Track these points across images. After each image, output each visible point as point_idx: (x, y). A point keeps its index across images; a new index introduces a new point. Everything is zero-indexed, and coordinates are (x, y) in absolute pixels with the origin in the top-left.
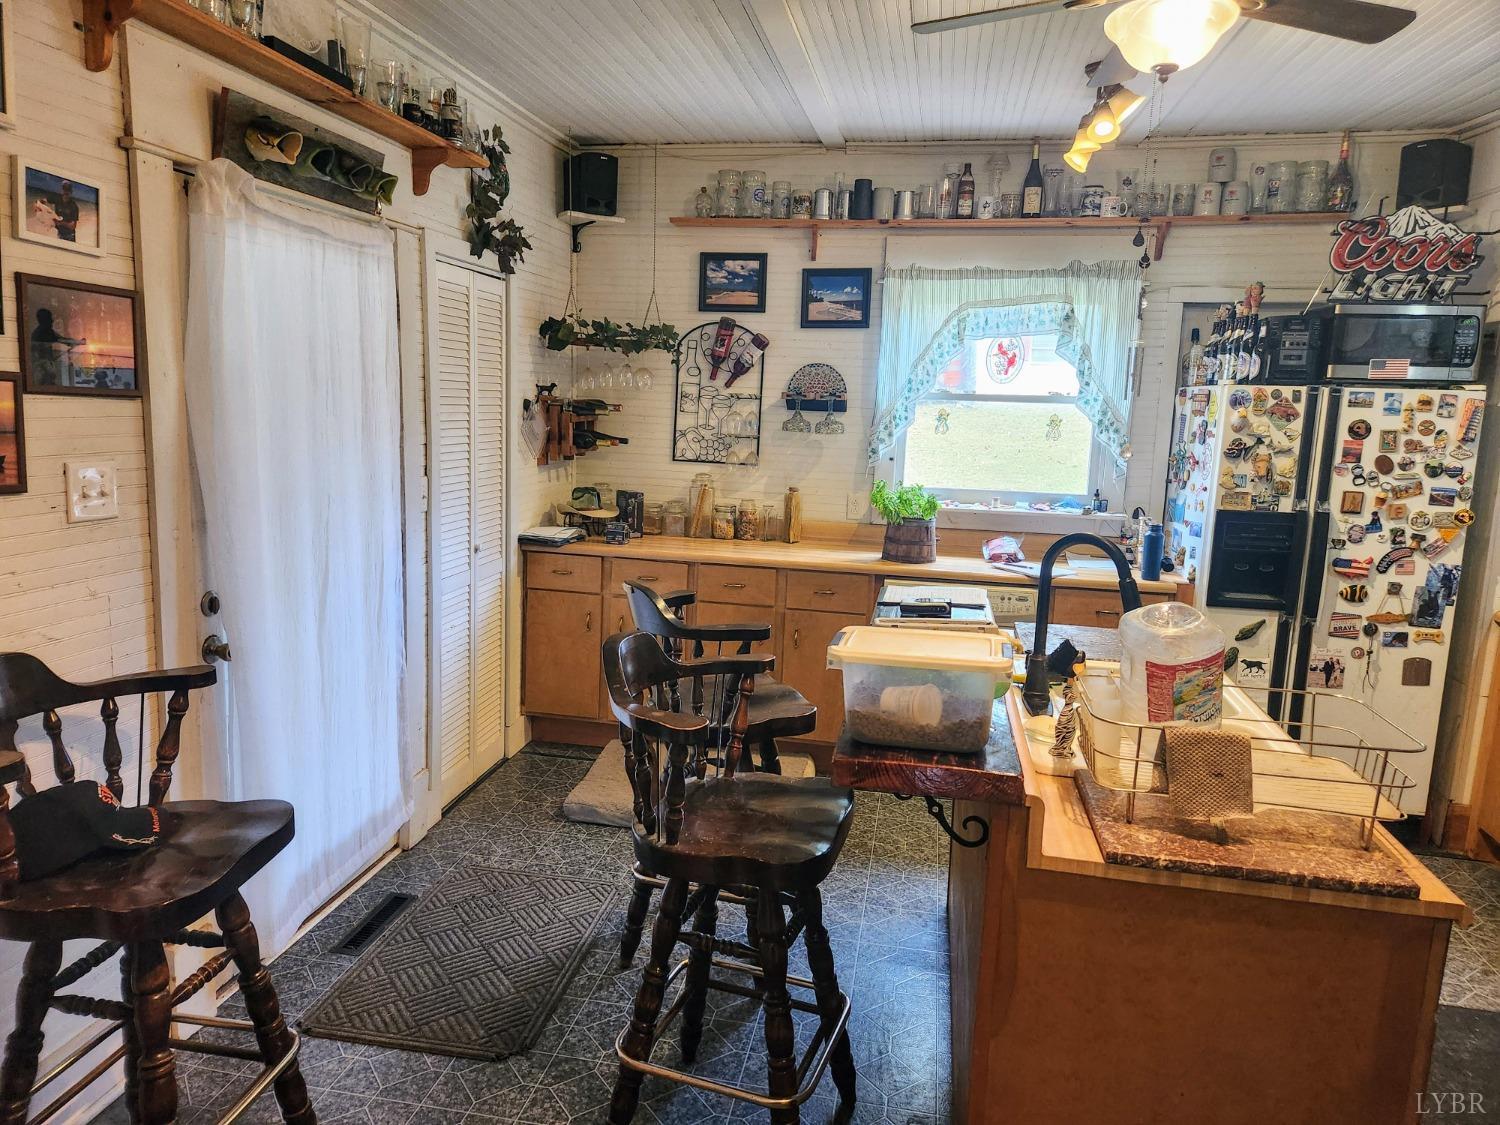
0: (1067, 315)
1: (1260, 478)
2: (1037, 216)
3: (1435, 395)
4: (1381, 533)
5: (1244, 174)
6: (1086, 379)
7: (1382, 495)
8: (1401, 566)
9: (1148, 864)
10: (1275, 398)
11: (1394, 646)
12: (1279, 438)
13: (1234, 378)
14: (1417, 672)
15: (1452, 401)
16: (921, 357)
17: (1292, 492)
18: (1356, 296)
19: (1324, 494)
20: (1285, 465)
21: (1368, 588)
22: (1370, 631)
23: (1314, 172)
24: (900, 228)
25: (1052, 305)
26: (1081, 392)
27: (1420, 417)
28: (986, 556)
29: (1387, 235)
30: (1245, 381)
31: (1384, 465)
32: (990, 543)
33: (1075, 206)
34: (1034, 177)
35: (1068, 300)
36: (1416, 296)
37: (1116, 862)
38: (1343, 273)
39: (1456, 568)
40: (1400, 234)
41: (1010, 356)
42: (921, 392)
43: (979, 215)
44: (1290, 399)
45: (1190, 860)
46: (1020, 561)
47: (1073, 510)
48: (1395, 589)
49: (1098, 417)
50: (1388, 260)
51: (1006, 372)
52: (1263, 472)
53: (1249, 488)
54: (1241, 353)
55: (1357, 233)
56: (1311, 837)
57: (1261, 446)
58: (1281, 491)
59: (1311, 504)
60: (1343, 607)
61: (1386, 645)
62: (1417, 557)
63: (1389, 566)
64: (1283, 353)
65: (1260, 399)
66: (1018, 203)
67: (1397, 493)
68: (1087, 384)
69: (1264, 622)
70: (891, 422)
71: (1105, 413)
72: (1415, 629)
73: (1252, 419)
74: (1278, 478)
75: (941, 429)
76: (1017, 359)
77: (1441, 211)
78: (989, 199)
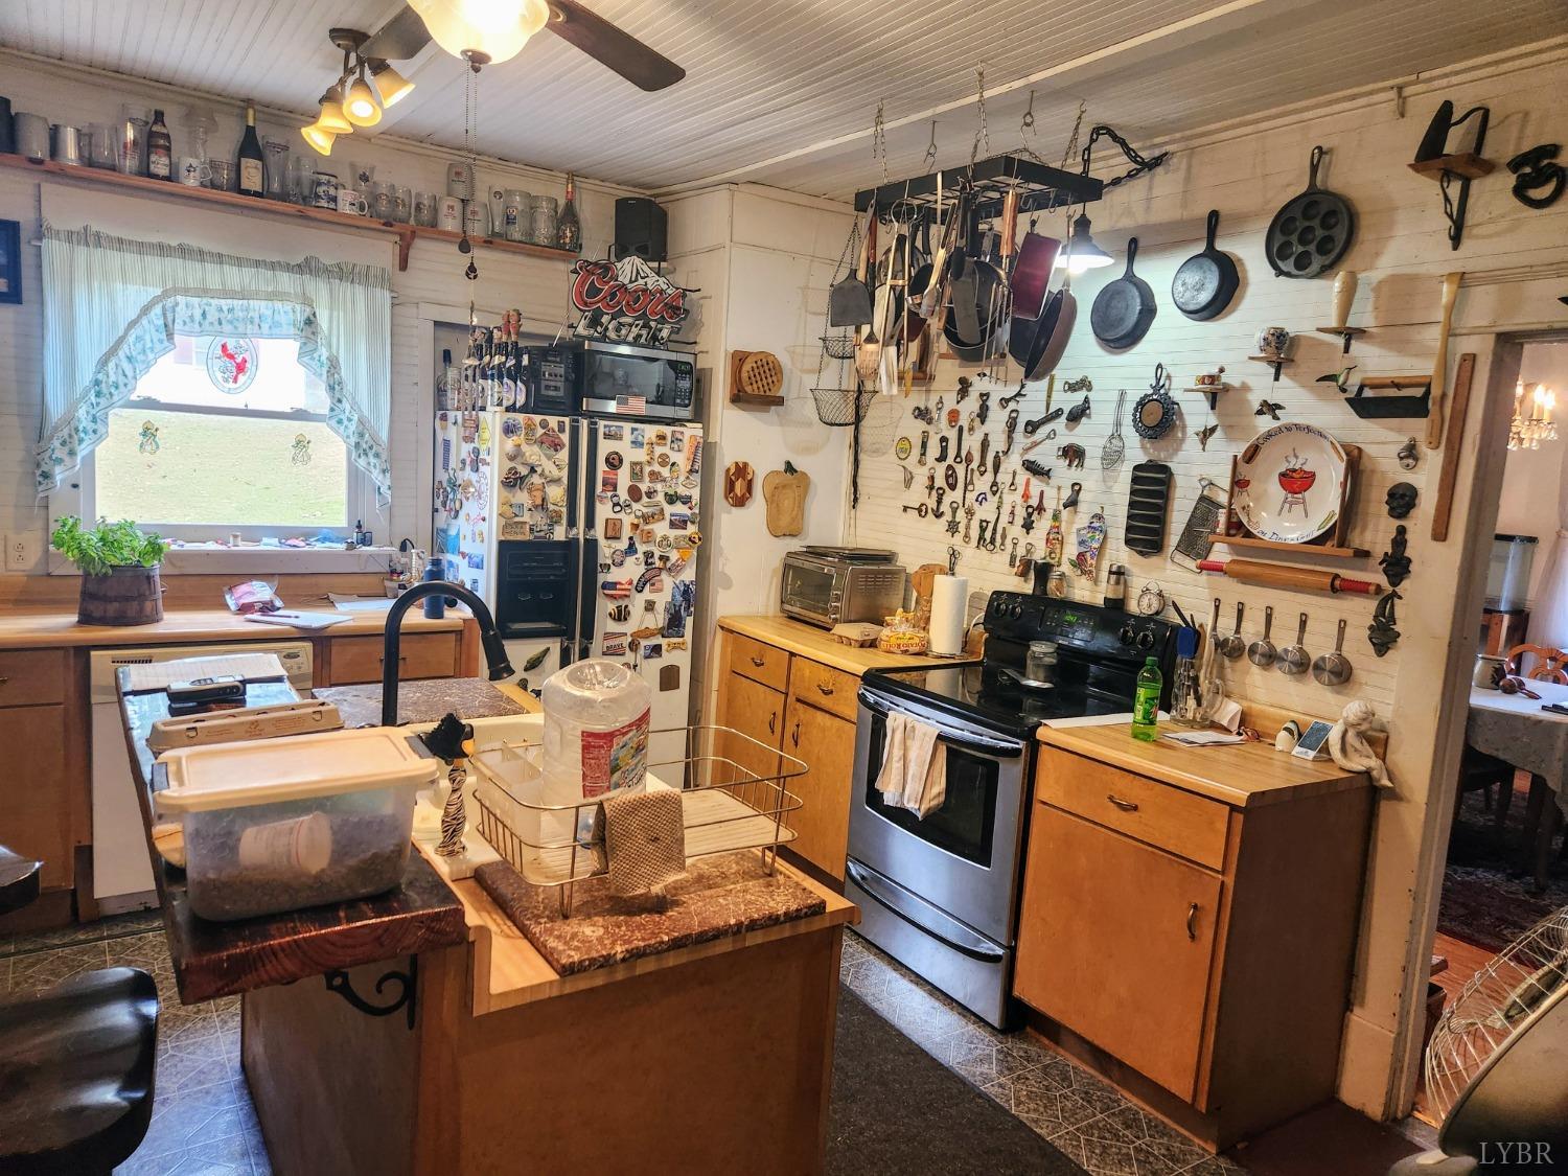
0: (308, 319)
1: (536, 507)
2: (257, 194)
3: (667, 430)
4: (637, 556)
5: (482, 196)
6: (337, 395)
7: (636, 521)
8: (653, 585)
9: (606, 962)
10: (543, 428)
11: (652, 657)
12: (548, 467)
13: (500, 404)
14: (669, 679)
15: (680, 437)
16: (113, 351)
17: (564, 521)
18: (596, 334)
19: (590, 523)
20: (557, 493)
21: (630, 608)
22: (633, 646)
23: (545, 208)
24: (61, 175)
25: (288, 307)
26: (332, 410)
27: (659, 450)
28: (233, 608)
29: (617, 280)
30: (511, 409)
31: (635, 493)
32: (234, 590)
33: (306, 192)
34: (250, 146)
35: (307, 301)
36: (643, 340)
37: (572, 972)
38: (584, 311)
39: (692, 582)
40: (626, 281)
41: (239, 360)
42: (115, 398)
43: (182, 179)
44: (557, 429)
45: (647, 943)
46: (279, 609)
47: (334, 545)
48: (650, 606)
49: (353, 440)
50: (619, 303)
51: (235, 380)
52: (539, 502)
53: (526, 517)
54: (505, 380)
55: (593, 274)
56: (724, 876)
57: (534, 475)
58: (554, 520)
59: (580, 531)
60: (613, 627)
61: (647, 657)
62: (664, 576)
63: (644, 585)
64: (544, 383)
65: (530, 428)
66: (233, 175)
67: (647, 519)
68: (340, 401)
69: (548, 649)
70: (70, 436)
71: (361, 435)
72: (667, 640)
73: (525, 448)
74: (551, 507)
75: (148, 448)
76: (248, 365)
77: (655, 265)
78: (194, 162)
